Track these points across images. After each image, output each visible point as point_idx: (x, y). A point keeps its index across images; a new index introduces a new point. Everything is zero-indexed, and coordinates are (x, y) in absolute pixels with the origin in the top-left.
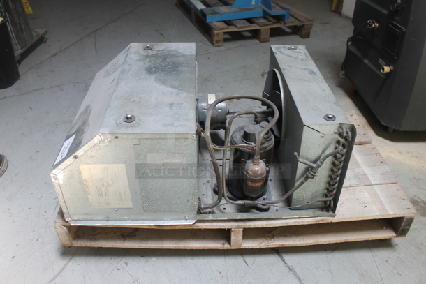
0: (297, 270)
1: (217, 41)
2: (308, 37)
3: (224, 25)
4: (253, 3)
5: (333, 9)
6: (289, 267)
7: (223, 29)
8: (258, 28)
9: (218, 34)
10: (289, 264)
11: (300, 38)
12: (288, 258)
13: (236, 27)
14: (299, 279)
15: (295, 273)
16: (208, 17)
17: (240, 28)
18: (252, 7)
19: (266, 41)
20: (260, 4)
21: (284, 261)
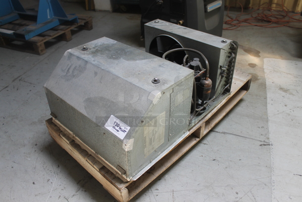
0: (226, 131)
1: (42, 51)
2: (92, 29)
3: (41, 38)
4: (49, 17)
5: (87, 9)
6: (222, 133)
7: (42, 40)
8: (63, 32)
9: (41, 45)
10: (221, 132)
11: (88, 31)
12: (217, 129)
13: (50, 36)
14: (231, 134)
15: (227, 133)
16: (26, 36)
17: (53, 36)
18: (49, 20)
19: (70, 39)
20: (53, 17)
21: (217, 132)
